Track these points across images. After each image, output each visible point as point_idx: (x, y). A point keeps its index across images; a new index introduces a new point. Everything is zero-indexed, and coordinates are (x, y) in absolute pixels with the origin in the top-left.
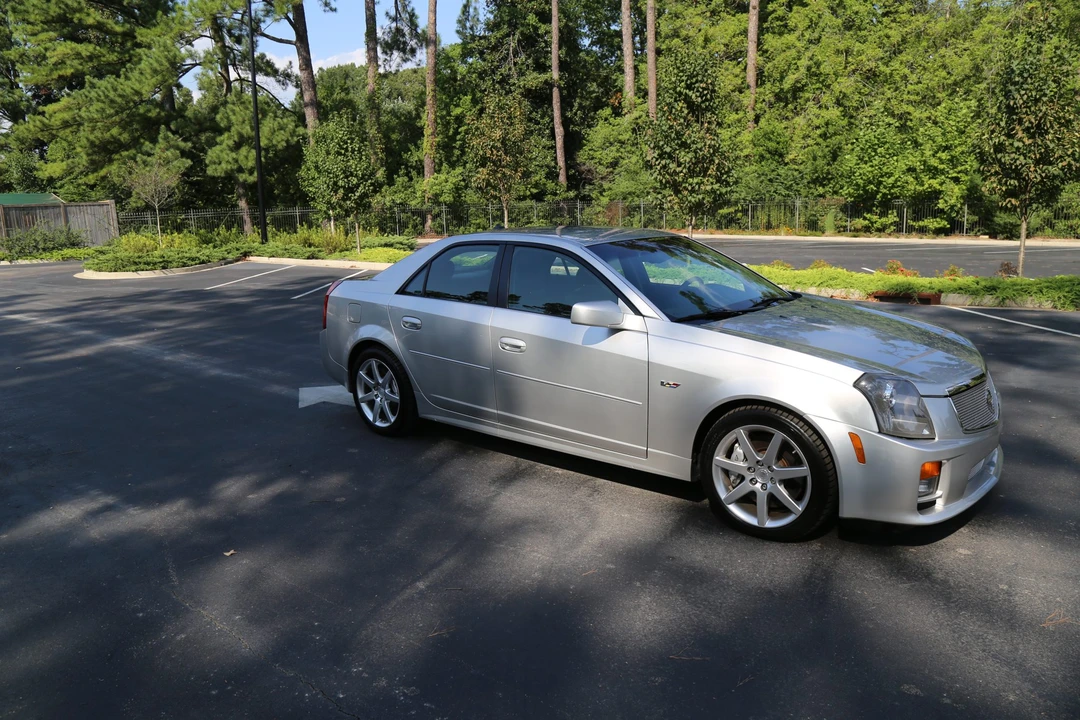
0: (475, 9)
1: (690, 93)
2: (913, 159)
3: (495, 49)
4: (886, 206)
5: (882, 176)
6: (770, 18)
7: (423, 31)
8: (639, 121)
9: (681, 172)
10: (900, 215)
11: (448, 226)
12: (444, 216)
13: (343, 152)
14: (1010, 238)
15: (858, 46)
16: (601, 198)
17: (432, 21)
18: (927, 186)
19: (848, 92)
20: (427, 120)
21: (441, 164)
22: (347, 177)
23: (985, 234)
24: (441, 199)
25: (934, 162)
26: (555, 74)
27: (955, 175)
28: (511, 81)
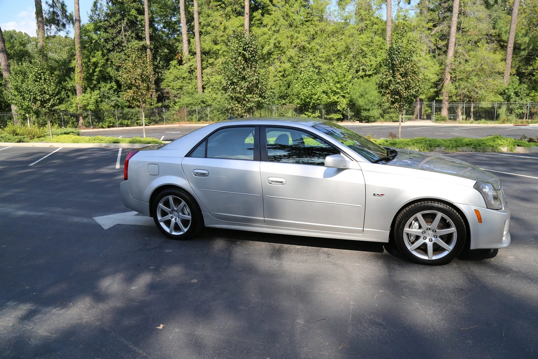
0: (101, 4)
1: (245, 53)
2: (324, 87)
3: (113, 27)
4: (315, 108)
5: (312, 95)
6: (254, 20)
7: (70, 14)
8: (192, 67)
9: (243, 92)
10: (321, 112)
11: (92, 123)
12: (90, 117)
13: (38, 80)
14: (368, 122)
15: (296, 35)
16: (175, 107)
17: (77, 9)
18: (332, 99)
19: (293, 55)
20: (77, 63)
21: (86, 89)
22: (42, 95)
23: (357, 121)
24: (88, 108)
25: (335, 89)
26: (148, 42)
27: (343, 94)
28: (123, 45)
